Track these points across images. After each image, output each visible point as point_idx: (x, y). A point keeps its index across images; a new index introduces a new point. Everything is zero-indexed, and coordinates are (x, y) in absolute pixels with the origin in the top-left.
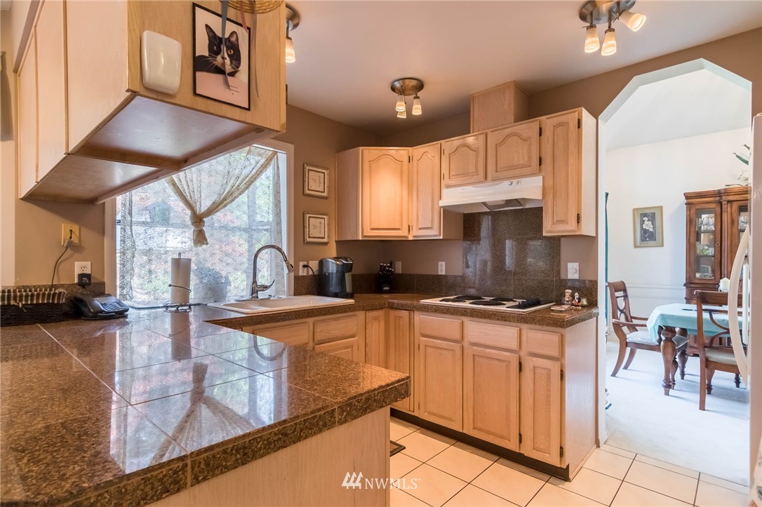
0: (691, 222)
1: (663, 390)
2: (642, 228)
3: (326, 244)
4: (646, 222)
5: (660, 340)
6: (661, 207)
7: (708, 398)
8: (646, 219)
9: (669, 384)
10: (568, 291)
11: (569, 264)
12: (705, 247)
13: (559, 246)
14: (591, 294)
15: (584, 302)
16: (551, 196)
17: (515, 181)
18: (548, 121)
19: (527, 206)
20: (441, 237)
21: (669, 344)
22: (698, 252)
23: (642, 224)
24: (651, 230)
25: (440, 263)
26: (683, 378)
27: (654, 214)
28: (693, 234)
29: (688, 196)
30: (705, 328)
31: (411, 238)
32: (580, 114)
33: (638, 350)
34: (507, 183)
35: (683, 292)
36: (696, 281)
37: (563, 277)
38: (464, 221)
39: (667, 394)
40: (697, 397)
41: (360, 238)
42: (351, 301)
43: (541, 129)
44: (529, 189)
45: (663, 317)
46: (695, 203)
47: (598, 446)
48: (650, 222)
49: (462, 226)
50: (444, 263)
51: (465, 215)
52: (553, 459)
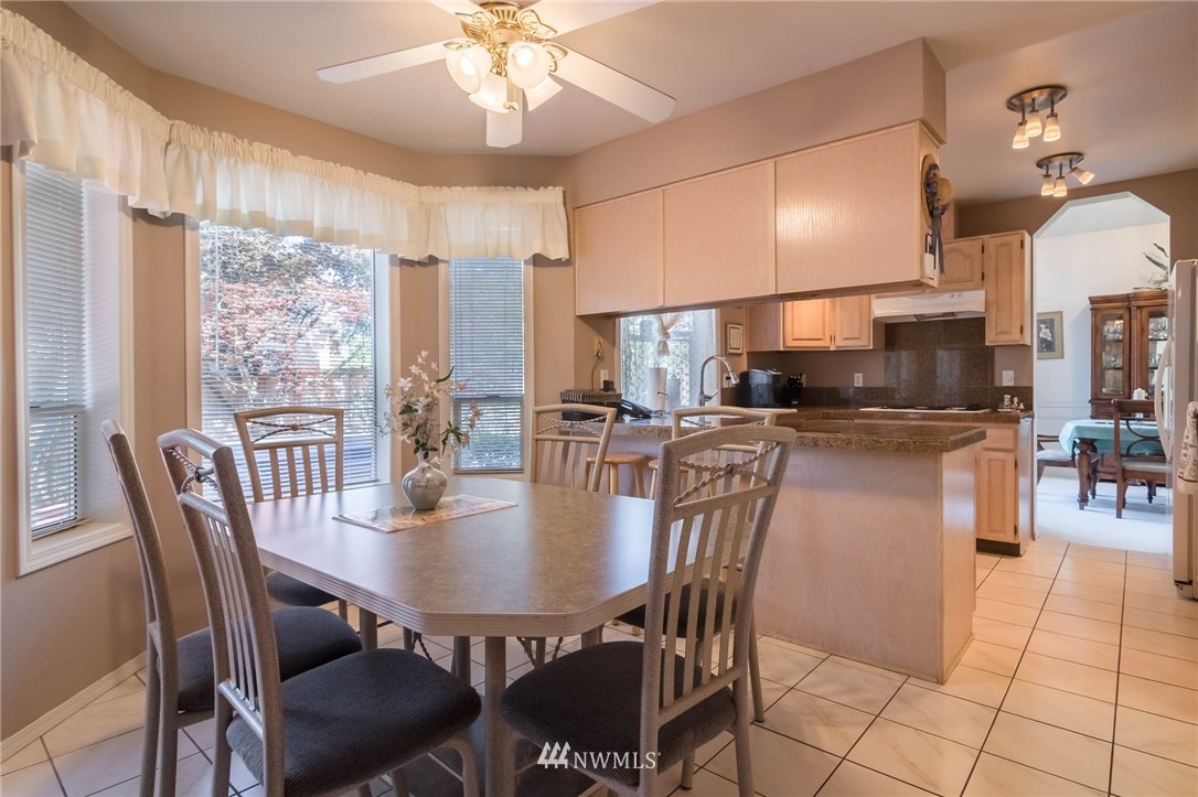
0: (1097, 331)
1: (1078, 505)
2: (1038, 337)
3: (740, 355)
4: (1044, 330)
5: (1074, 455)
6: (1061, 313)
7: (1124, 511)
8: (1043, 326)
9: (1083, 500)
10: (1007, 397)
11: (1004, 372)
12: (1113, 358)
13: (993, 356)
14: (1027, 399)
15: (1022, 406)
16: (994, 310)
17: (956, 294)
18: (991, 241)
19: (959, 317)
20: (871, 348)
21: (1085, 457)
22: (1104, 364)
23: (1038, 332)
24: (1050, 339)
25: (856, 375)
26: (1094, 498)
27: (1052, 320)
28: (1098, 341)
29: (1093, 301)
30: (1123, 438)
31: (832, 349)
32: (1023, 236)
33: (1046, 468)
34: (947, 296)
35: (1088, 409)
36: (1103, 397)
37: (997, 384)
38: (886, 331)
39: (1082, 508)
40: (1115, 511)
41: (782, 349)
42: (795, 410)
43: (983, 247)
44: (970, 302)
45: (1078, 429)
46: (1101, 307)
47: (1034, 539)
48: (1048, 330)
49: (884, 336)
50: (861, 375)
51: (887, 325)
52: (1008, 538)
